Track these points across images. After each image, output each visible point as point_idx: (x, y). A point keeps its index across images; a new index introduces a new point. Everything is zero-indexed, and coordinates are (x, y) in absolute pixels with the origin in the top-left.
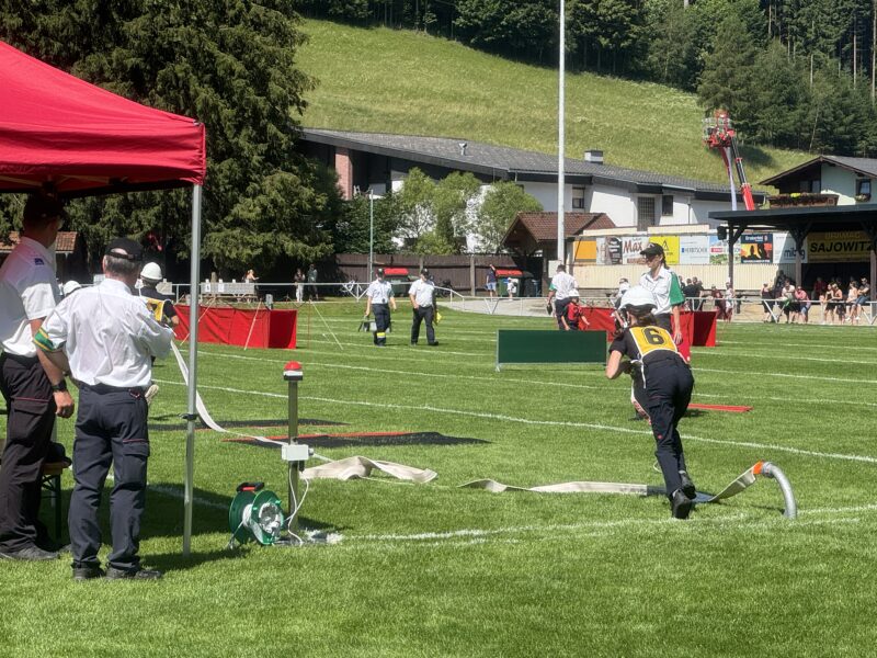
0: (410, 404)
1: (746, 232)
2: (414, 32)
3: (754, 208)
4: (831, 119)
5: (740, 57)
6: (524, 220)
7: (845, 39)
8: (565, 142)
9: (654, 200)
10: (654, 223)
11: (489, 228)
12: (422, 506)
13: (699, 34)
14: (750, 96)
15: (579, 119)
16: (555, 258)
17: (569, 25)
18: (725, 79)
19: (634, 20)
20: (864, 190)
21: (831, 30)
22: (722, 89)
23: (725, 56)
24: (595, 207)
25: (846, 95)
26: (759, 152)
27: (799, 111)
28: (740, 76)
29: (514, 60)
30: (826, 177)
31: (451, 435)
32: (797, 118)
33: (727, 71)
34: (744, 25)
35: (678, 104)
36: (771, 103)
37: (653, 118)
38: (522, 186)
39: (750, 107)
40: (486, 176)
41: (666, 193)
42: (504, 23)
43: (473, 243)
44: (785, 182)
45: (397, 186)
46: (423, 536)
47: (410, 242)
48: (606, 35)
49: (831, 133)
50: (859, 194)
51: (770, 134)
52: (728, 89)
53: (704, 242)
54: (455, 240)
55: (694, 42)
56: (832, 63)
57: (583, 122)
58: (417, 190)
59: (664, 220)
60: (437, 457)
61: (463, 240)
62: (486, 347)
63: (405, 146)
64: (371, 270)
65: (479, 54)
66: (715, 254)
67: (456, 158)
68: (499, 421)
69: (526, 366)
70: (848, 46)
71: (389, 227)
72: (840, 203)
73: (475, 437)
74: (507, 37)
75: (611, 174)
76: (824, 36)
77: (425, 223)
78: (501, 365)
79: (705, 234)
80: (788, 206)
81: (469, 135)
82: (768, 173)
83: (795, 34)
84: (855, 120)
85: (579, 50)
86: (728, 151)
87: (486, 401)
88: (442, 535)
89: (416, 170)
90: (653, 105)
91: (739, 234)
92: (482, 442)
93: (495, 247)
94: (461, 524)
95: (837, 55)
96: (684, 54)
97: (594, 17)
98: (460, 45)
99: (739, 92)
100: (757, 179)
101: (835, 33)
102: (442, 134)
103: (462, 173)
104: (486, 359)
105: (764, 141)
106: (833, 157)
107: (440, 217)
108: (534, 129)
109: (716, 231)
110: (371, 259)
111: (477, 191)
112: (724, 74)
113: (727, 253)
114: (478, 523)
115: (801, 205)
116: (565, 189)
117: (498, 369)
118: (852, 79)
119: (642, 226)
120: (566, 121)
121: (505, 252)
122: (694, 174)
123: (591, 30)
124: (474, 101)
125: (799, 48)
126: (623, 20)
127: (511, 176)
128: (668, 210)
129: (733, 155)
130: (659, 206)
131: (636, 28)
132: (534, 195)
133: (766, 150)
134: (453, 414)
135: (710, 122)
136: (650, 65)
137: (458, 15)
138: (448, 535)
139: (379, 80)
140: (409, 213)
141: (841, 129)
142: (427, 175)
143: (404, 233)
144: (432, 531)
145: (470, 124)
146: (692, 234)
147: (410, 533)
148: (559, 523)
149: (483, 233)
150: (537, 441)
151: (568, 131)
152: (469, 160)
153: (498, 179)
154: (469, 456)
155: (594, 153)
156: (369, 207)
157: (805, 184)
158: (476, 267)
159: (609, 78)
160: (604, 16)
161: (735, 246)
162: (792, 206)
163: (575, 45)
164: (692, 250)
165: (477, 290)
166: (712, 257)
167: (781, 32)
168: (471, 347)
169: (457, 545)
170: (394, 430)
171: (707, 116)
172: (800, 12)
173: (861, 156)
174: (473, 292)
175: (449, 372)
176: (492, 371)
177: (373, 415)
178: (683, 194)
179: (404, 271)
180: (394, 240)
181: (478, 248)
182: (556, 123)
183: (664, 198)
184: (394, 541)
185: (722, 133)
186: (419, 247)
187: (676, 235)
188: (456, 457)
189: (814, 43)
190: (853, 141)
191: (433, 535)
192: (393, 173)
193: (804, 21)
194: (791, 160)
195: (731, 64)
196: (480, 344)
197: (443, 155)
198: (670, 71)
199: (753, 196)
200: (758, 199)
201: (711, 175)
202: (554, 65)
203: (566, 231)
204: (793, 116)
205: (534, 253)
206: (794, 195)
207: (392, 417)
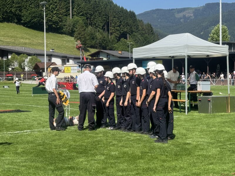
0: (14, 104)
1: (85, 66)
2: (12, 24)
3: (86, 61)
4: (101, 42)
5: (82, 29)
6: (37, 64)
7: (104, 26)
8: (46, 47)
9: (65, 59)
10: (65, 64)
11: (30, 66)
12: (16, 126)
13: (74, 25)
14: (85, 37)
15: (49, 42)
16: (44, 72)
17: (46, 23)
18: (79, 34)
19: (60, 22)
20: (108, 57)
21: (101, 24)
22: (79, 36)
23: (79, 29)
24: (53, 61)
25: (104, 37)
26: (87, 49)
27: (95, 41)
28: (83, 33)
29: (35, 30)
30: (101, 54)
31: (23, 110)
32: (95, 42)
33: (80, 32)
34: (83, 23)
35: (70, 39)
36: (89, 39)
37: (65, 42)
38: (37, 57)
39: (85, 40)
40: (29, 55)
41: (68, 58)
42: (32, 22)
43: (27, 69)
44: (92, 55)
45: (10, 57)
46: (17, 132)
47: (13, 69)
48: (54, 25)
49: (101, 45)
50: (107, 57)
51: (89, 45)
52: (80, 36)
53: (76, 68)
54: (23, 68)
55: (73, 26)
56: (101, 31)
57: (50, 43)
58: (14, 58)
59: (67, 63)
60: (19, 115)
61: (24, 68)
62: (30, 91)
63: (11, 48)
64: (4, 75)
65: (27, 29)
66: (78, 70)
67: (22, 51)
68: (33, 107)
69: (39, 95)
70: (104, 27)
71: (8, 66)
72: (104, 60)
73: (28, 110)
74: (33, 25)
75: (56, 54)
76: (100, 25)
77: (16, 65)
78: (33, 95)
79: (76, 66)
80: (93, 60)
81: (25, 46)
82: (89, 54)
83: (94, 25)
84: (106, 42)
85: (49, 28)
86: (80, 49)
87: (30, 103)
88: (21, 132)
89: (14, 54)
90: (65, 39)
91: (83, 66)
92: (29, 111)
93: (31, 70)
94: (25, 129)
95: (102, 29)
96: (71, 29)
97: (52, 21)
98: (23, 26)
99: (82, 37)
100: (86, 55)
101: (102, 25)
102: (19, 46)
103: (24, 54)
104: (30, 94)
105: (88, 47)
106: (102, 50)
107: (19, 63)
108: (39, 45)
109: (78, 66)
110: (4, 72)
111: (27, 58)
112: (79, 33)
113: (81, 70)
114: (29, 129)
115: (96, 60)
116: (46, 57)
117: (33, 96)
118: (105, 34)
119: (63, 65)
120: (46, 43)
121: (34, 71)
122: (73, 54)
123: (51, 24)
124: (26, 39)
125: (94, 27)
126: (58, 21)
127: (34, 55)
128: (68, 61)
129: (82, 50)
130: (66, 60)
131: (60, 23)
132: (40, 58)
133: (88, 49)
134: (23, 106)
135: (76, 43)
136: (64, 31)
137: (22, 20)
138: (22, 132)
139: (5, 34)
140: (13, 63)
141: (104, 44)
142: (16, 54)
143: (11, 67)
144: (19, 131)
145: (25, 44)
146: (73, 66)
147: (14, 132)
148: (46, 128)
149: (29, 67)
150: (41, 111)
151: (47, 45)
152: (25, 51)
153: (32, 55)
154: (26, 114)
155: (52, 50)
156: (3, 62)
157: (97, 56)
158: (27, 74)
159: (55, 34)
160: (54, 21)
161: (82, 69)
162: (94, 60)
163: (48, 27)
164: (73, 70)
165: (28, 79)
166: (78, 71)
167: (91, 24)
168: (27, 91)
169: (24, 134)
170: (10, 109)
171: (76, 42)
172: (95, 20)
173: (108, 50)
174: (27, 79)
175: (22, 97)
176: (31, 96)
177: (5, 106)
178: (71, 58)
179: (12, 75)
180: (9, 68)
181: (28, 70)
182: (44, 43)
183: (67, 59)
184: (10, 134)
185: (79, 45)
186: (15, 70)
187: (70, 67)
188: (24, 115)
189: (97, 26)
190: (106, 47)
191: (19, 132)
192: (9, 54)
193: (95, 22)
194: (93, 51)
195: (80, 31)
196: (28, 90)
197: (20, 50)
198: (68, 32)
199: (86, 58)
200: (87, 59)
201: (77, 54)
202: (44, 31)
203: (47, 66)
204: (94, 42)
205: (40, 71)
206: (94, 58)
207: (10, 107)
